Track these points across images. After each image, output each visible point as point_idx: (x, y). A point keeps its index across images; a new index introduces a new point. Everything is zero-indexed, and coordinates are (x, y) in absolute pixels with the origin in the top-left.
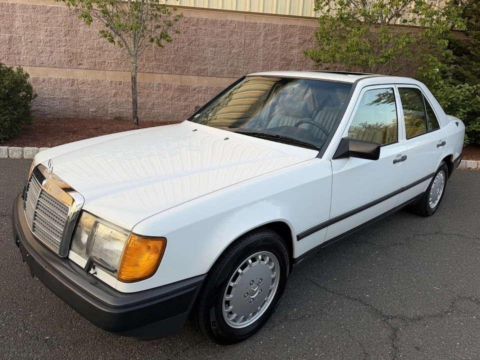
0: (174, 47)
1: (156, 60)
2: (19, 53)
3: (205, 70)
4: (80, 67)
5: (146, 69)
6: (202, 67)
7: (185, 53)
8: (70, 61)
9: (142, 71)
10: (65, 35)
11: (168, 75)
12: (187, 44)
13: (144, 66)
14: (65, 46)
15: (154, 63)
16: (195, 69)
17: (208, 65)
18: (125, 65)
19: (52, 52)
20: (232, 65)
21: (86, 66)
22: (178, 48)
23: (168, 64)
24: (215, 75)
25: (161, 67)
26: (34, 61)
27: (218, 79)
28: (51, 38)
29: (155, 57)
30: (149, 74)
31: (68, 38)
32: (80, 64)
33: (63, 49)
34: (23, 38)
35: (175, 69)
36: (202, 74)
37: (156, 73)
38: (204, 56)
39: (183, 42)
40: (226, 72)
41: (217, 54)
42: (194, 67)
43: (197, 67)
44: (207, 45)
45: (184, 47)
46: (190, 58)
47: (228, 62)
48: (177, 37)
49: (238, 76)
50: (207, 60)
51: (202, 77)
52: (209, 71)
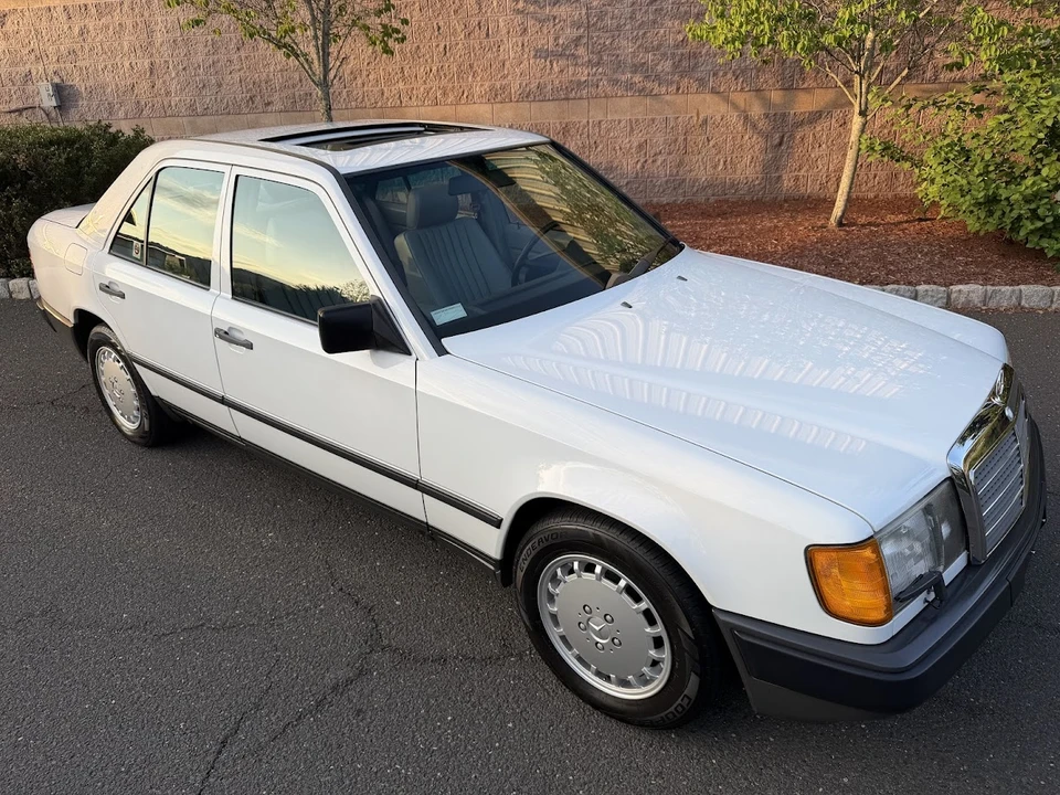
0: (437, 46)
1: (404, 79)
2: (168, 93)
3: (503, 88)
4: (270, 108)
5: (388, 99)
6: (498, 84)
7: (461, 56)
8: (251, 98)
9: (379, 105)
11: (430, 108)
12: (462, 36)
13: (383, 94)
14: (239, 70)
15: (401, 85)
16: (482, 89)
17: (509, 77)
18: (347, 96)
19: (220, 85)
20: (562, 71)
21: (278, 106)
22: (445, 46)
23: (428, 86)
24: (527, 97)
25: (414, 92)
26: (192, 106)
27: (533, 105)
28: (216, 57)
29: (403, 72)
31: (243, 54)
32: (269, 104)
33: (236, 76)
34: (171, 62)
35: (444, 93)
36: (499, 98)
38: (501, 58)
39: (455, 33)
40: (550, 87)
41: (527, 50)
42: (482, 85)
43: (487, 84)
44: (504, 31)
45: (457, 44)
46: (471, 66)
47: (552, 65)
48: (441, 24)
49: (579, 95)
50: (506, 67)
51: (499, 106)
52: (513, 91)
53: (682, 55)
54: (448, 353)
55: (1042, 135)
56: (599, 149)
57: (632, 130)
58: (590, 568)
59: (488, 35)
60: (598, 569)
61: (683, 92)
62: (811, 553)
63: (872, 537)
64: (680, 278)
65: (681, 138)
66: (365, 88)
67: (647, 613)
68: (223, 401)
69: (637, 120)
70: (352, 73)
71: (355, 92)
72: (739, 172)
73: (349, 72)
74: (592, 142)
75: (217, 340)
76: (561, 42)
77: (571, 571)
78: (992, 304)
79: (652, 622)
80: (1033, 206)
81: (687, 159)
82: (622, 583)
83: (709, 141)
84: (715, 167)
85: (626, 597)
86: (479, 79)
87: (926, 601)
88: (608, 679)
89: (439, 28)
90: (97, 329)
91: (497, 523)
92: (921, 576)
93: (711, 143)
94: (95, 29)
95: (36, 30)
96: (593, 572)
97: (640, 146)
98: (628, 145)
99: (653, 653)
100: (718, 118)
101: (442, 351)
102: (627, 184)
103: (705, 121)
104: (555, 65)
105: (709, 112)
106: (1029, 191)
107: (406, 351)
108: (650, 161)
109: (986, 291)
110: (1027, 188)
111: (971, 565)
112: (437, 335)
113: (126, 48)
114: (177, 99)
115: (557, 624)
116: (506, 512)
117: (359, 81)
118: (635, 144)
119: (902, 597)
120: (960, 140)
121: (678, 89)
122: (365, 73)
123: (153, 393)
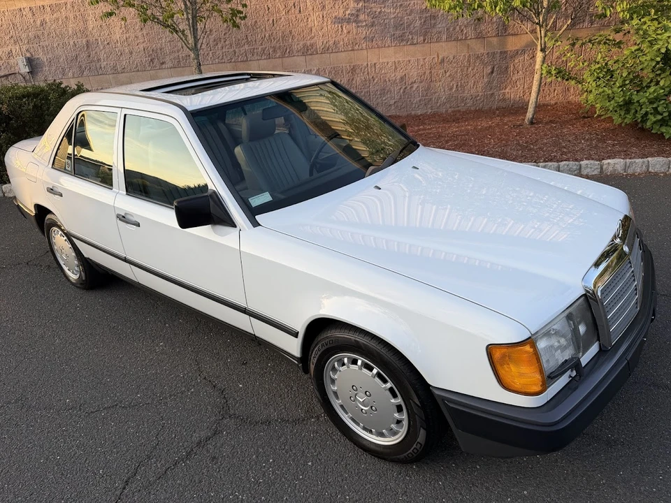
0: (268, 20)
1: (248, 43)
2: (99, 60)
3: (312, 45)
4: (164, 66)
5: (238, 56)
6: (308, 43)
7: (283, 26)
8: (151, 60)
9: (233, 60)
10: (141, 29)
11: (265, 61)
12: (284, 13)
13: (235, 53)
14: (143, 43)
15: (246, 47)
16: (298, 46)
17: (315, 38)
18: (213, 56)
19: (131, 53)
20: (349, 32)
21: (170, 65)
22: (273, 20)
23: (264, 46)
24: (327, 50)
25: (255, 51)
26: (114, 68)
27: (332, 55)
28: (128, 35)
29: (247, 38)
30: (242, 63)
31: (144, 32)
32: (163, 63)
33: (141, 47)
34: (99, 40)
35: (274, 51)
36: (310, 52)
37: (250, 60)
38: (309, 26)
39: (279, 11)
40: (342, 43)
41: (325, 19)
42: (298, 44)
43: (301, 43)
44: (311, 8)
45: (281, 18)
46: (291, 32)
47: (342, 29)
48: (270, 6)
49: (360, 47)
50: (313, 31)
51: (310, 57)
52: (318, 47)
53: (426, 17)
54: (260, 225)
55: (659, 59)
56: (375, 81)
57: (396, 68)
58: (354, 362)
59: (300, 11)
60: (359, 362)
61: (428, 42)
62: (490, 349)
63: (530, 338)
64: (414, 167)
65: (428, 72)
66: (224, 50)
67: (391, 390)
68: (125, 260)
69: (399, 62)
70: (215, 40)
71: (217, 53)
72: (466, 92)
73: (212, 40)
74: (371, 77)
75: (119, 222)
76: (347, 12)
77: (344, 364)
78: (630, 171)
79: (395, 396)
80: (655, 106)
81: (432, 85)
82: (375, 371)
83: (446, 73)
84: (451, 89)
85: (377, 380)
86: (295, 40)
87: (570, 376)
88: (371, 432)
89: (269, 9)
90: (49, 216)
91: (296, 335)
92: (566, 361)
93: (448, 74)
94: (50, 21)
95: (13, 24)
96: (356, 364)
97: (402, 78)
98: (394, 78)
99: (396, 415)
100: (451, 57)
101: (256, 224)
102: (395, 103)
103: (443, 61)
104: (344, 28)
105: (445, 54)
106: (652, 96)
107: (233, 225)
108: (408, 88)
109: (626, 162)
110: (650, 94)
111: (602, 351)
112: (252, 213)
113: (70, 32)
114: (105, 63)
115: (337, 397)
116: (301, 327)
117: (220, 46)
118: (399, 77)
119: (552, 376)
120: (606, 64)
121: (424, 40)
122: (223, 41)
123: (85, 256)
